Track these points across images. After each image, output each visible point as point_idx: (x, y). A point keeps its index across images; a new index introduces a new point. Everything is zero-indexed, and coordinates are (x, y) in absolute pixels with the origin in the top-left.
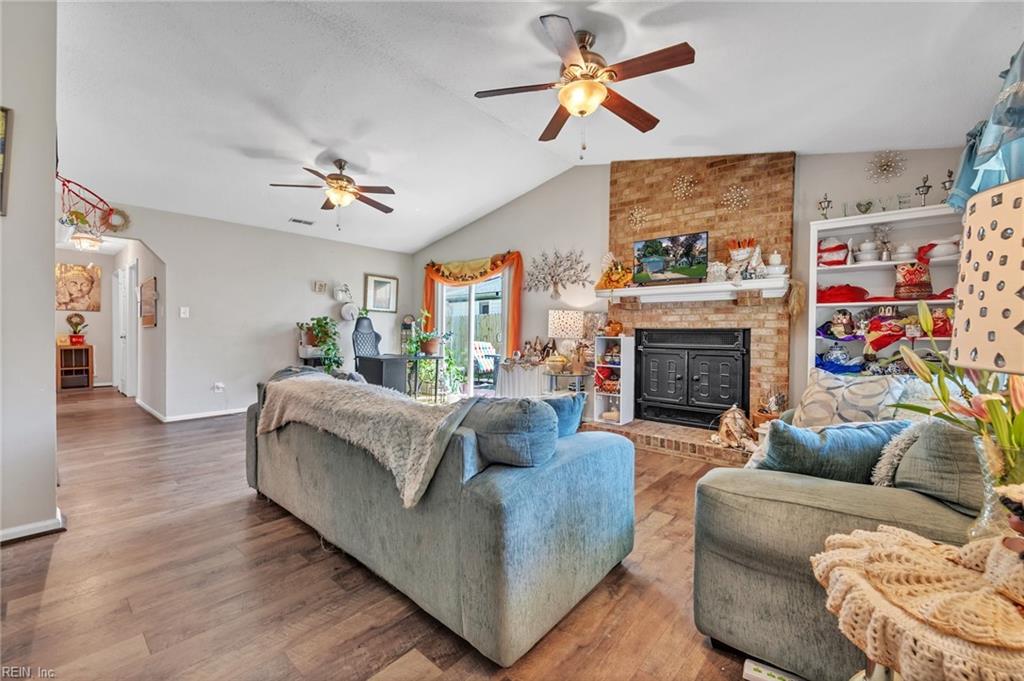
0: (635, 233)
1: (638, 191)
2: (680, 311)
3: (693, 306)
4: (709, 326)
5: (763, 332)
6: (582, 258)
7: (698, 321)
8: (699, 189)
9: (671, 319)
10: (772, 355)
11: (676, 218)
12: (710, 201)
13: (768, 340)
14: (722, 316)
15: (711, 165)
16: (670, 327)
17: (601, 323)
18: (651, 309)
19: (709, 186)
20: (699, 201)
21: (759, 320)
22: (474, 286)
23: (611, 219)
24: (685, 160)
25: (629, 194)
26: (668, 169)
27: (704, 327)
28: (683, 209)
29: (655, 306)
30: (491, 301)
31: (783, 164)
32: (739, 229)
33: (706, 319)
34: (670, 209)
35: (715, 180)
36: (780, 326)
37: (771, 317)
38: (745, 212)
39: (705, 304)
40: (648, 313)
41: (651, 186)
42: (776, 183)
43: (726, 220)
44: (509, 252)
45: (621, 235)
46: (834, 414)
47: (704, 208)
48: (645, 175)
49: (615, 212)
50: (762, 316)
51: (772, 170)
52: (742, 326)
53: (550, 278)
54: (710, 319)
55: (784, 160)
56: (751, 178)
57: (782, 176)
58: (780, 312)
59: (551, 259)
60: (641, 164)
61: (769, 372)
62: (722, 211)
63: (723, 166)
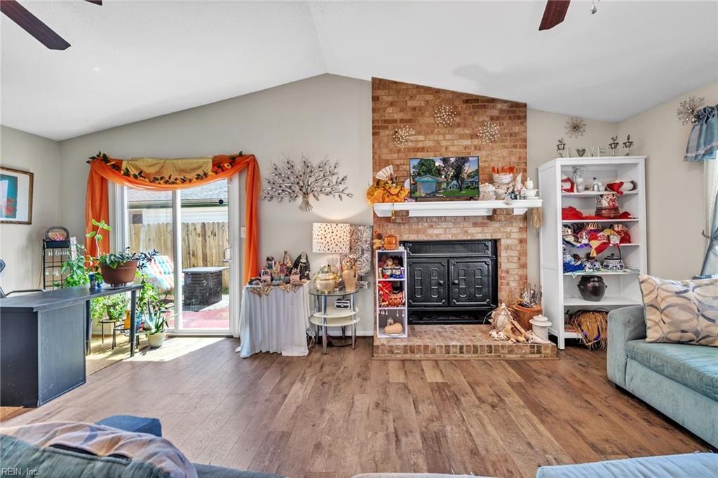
0: (399, 151)
1: (401, 111)
2: (444, 225)
3: (455, 220)
4: (469, 238)
5: (509, 242)
6: (336, 171)
7: (459, 233)
8: (457, 119)
9: (436, 231)
10: (516, 259)
11: (438, 142)
12: (467, 132)
13: (513, 248)
14: (479, 229)
15: (467, 101)
16: (435, 238)
17: (367, 235)
18: (418, 222)
19: (465, 119)
20: (458, 130)
21: (506, 233)
22: (179, 192)
23: (374, 134)
24: (445, 91)
25: (392, 113)
26: (429, 97)
27: (465, 238)
28: (444, 135)
29: (420, 219)
30: (144, 210)
31: (519, 111)
32: (490, 157)
33: (466, 232)
34: (432, 133)
35: (469, 114)
36: (521, 236)
37: (515, 230)
38: (494, 145)
39: (465, 218)
40: (414, 227)
41: (414, 109)
42: (516, 126)
43: (480, 149)
44: (241, 154)
45: (385, 151)
46: (698, 316)
47: (462, 137)
48: (407, 98)
49: (379, 127)
50: (508, 229)
51: (512, 115)
52: (494, 238)
53: (298, 188)
54: (469, 231)
55: (521, 109)
56: (498, 118)
57: (519, 121)
58: (521, 226)
59: (299, 167)
60: (403, 87)
61: (515, 273)
62: (476, 142)
63: (476, 104)
